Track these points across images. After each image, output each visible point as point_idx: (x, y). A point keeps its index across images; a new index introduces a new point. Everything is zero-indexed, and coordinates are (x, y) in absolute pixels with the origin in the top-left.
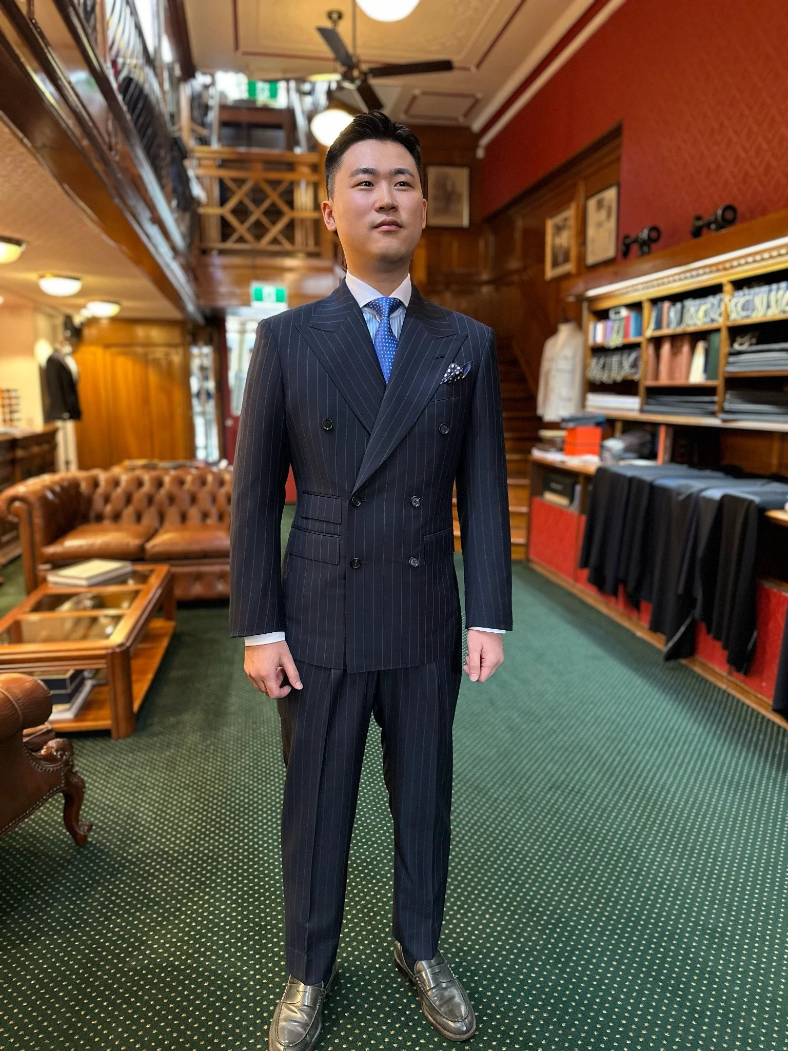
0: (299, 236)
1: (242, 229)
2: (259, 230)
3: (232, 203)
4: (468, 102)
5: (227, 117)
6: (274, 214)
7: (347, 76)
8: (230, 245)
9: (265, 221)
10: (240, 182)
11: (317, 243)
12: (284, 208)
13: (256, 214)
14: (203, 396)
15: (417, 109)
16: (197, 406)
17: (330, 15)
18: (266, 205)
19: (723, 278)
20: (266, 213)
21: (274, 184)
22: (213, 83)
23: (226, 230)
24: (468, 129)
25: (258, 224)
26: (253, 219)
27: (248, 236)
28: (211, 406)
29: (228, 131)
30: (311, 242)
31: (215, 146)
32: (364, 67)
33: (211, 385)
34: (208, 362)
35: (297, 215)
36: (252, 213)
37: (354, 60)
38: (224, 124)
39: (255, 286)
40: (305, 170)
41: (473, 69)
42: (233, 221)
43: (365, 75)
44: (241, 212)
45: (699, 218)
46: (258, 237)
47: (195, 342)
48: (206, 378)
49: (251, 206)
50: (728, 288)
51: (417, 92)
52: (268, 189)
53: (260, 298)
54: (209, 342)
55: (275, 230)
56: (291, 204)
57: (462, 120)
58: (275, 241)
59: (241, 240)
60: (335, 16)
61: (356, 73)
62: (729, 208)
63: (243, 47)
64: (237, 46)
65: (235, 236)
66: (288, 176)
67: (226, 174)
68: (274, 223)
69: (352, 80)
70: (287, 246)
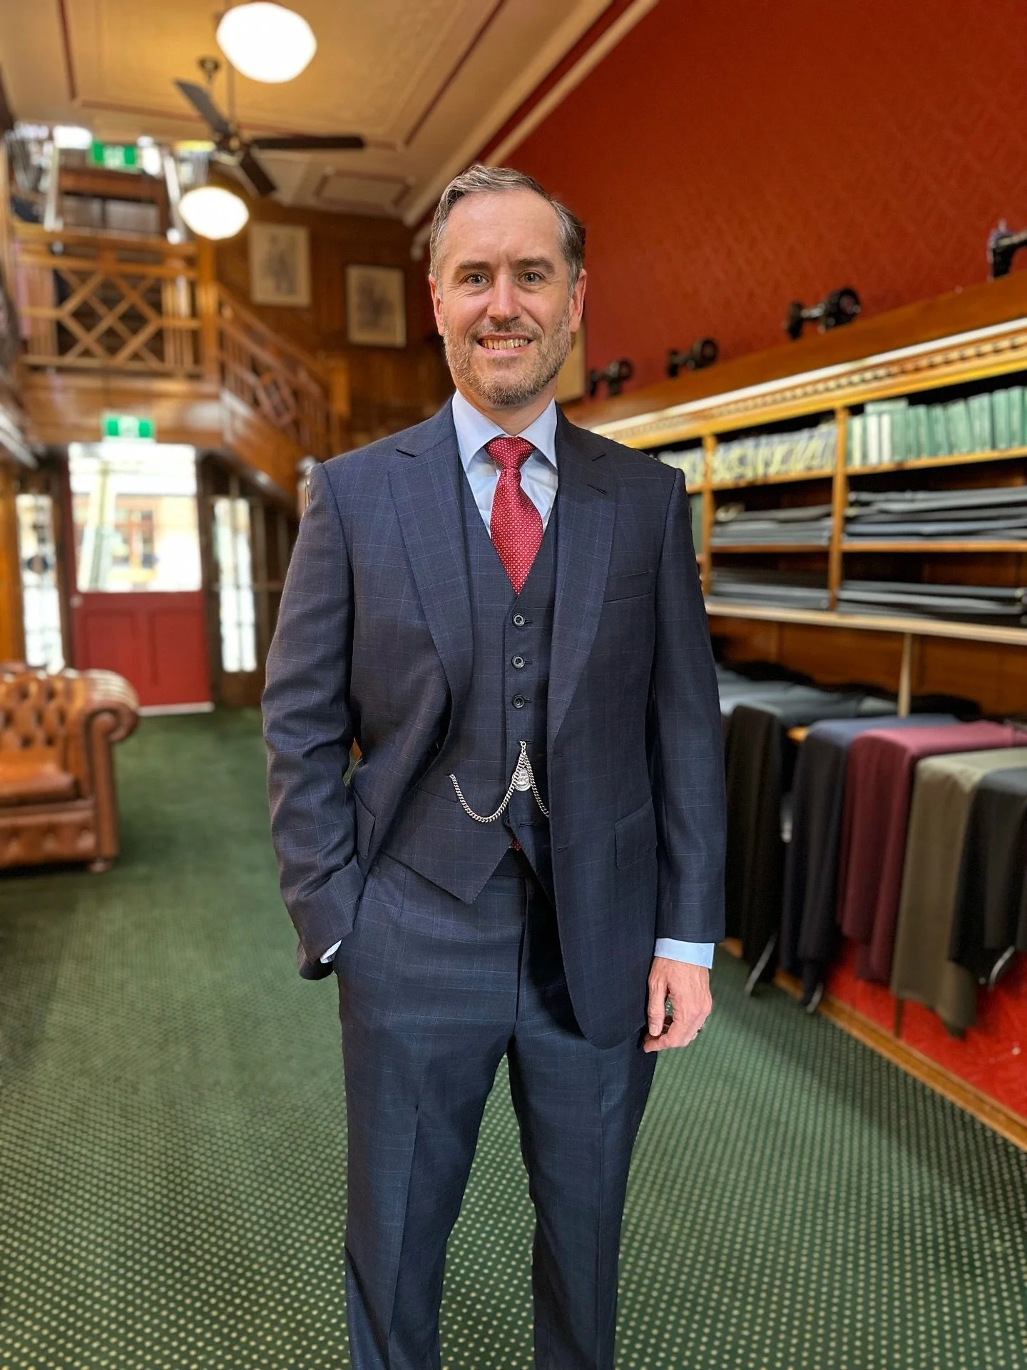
0: (170, 350)
1: (87, 339)
2: (112, 342)
3: (72, 304)
4: (395, 189)
5: (70, 183)
6: (134, 320)
7: (223, 145)
8: (70, 359)
9: (121, 329)
10: (84, 276)
11: (197, 359)
12: (148, 312)
13: (109, 320)
14: (37, 565)
15: (329, 192)
16: (29, 577)
17: (202, 63)
18: (122, 308)
19: (704, 429)
20: (125, 318)
21: (134, 280)
22: (51, 138)
23: (64, 341)
24: (397, 223)
25: (111, 332)
26: (103, 326)
27: (98, 349)
28: (50, 577)
29: (70, 203)
30: (188, 359)
31: (51, 222)
32: (247, 135)
33: (49, 550)
34: (46, 518)
35: (168, 323)
36: (100, 318)
37: (232, 127)
38: (65, 193)
39: (108, 417)
40: (177, 264)
41: (400, 147)
42: (74, 327)
43: (246, 147)
44: (85, 315)
45: (674, 353)
46: (112, 350)
47: (24, 489)
48: (41, 540)
49: (101, 309)
50: (709, 442)
51: (329, 170)
52: (124, 286)
53: (114, 432)
54: (45, 490)
55: (136, 342)
56: (158, 306)
57: (391, 210)
58: (136, 356)
59: (87, 353)
60: (209, 66)
61: (234, 143)
62: (708, 343)
63: (82, 96)
64: (73, 93)
65: (78, 349)
66: (153, 271)
67: (64, 264)
68: (135, 331)
69: (231, 152)
70: (153, 364)
